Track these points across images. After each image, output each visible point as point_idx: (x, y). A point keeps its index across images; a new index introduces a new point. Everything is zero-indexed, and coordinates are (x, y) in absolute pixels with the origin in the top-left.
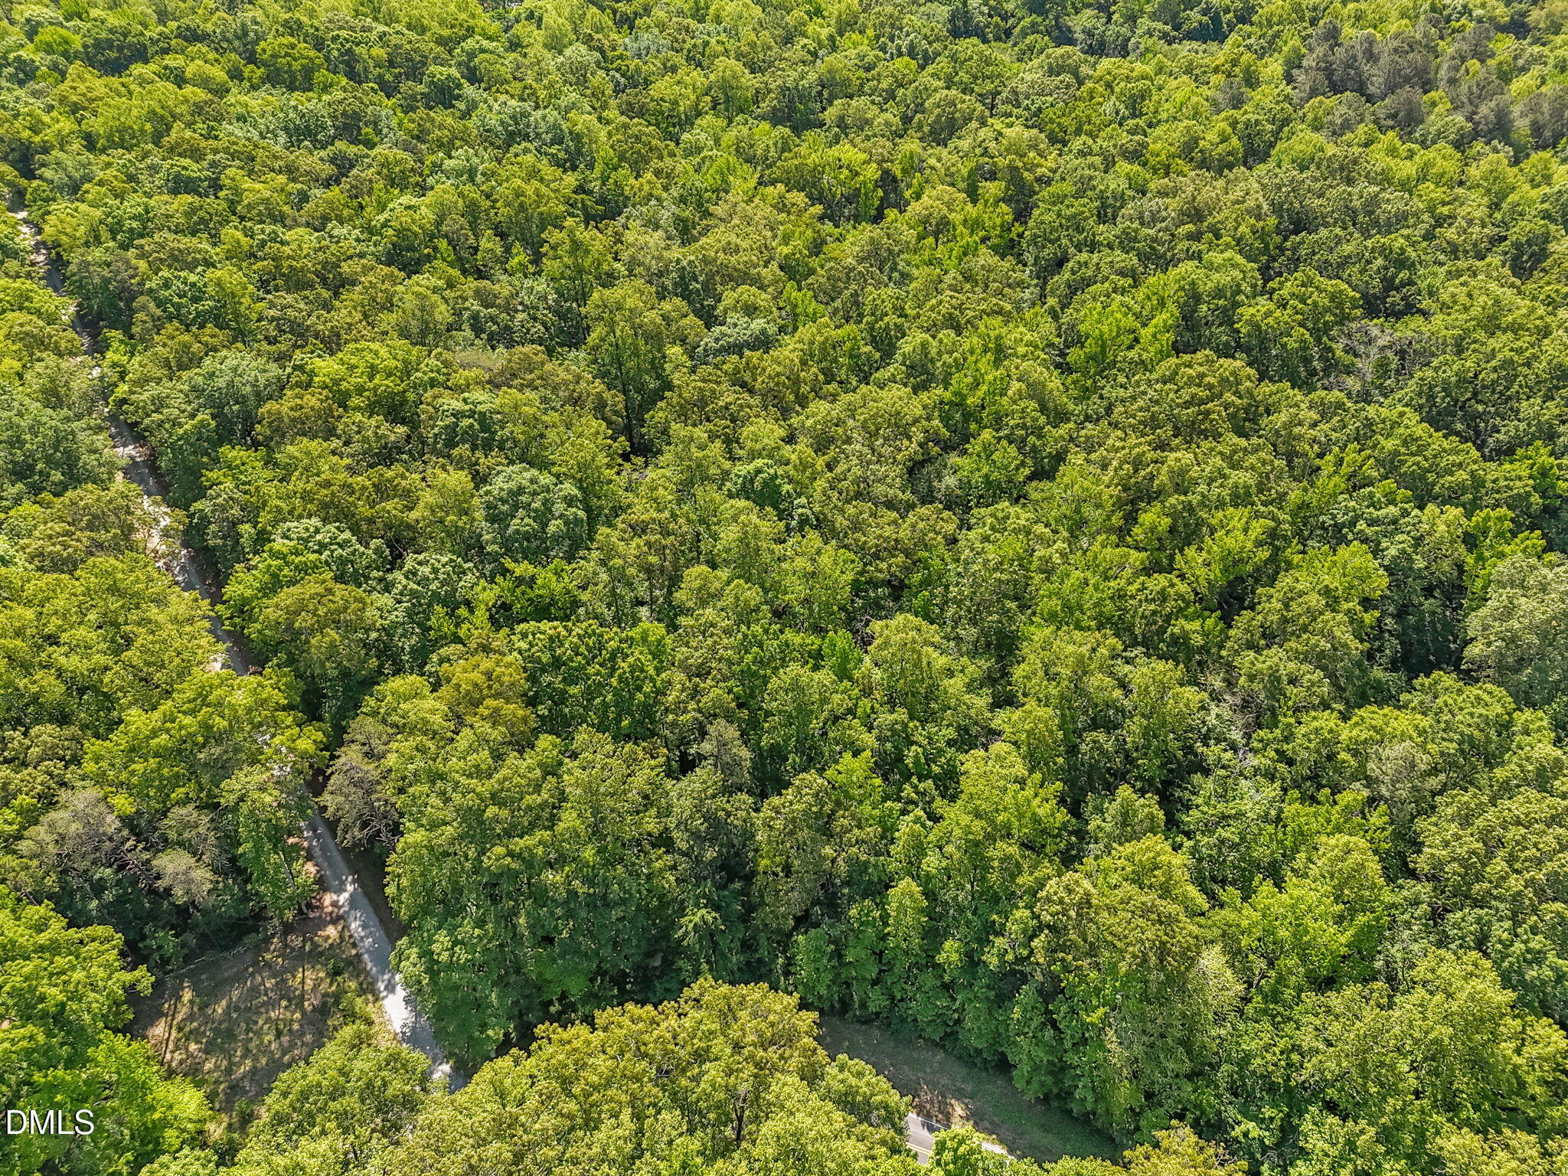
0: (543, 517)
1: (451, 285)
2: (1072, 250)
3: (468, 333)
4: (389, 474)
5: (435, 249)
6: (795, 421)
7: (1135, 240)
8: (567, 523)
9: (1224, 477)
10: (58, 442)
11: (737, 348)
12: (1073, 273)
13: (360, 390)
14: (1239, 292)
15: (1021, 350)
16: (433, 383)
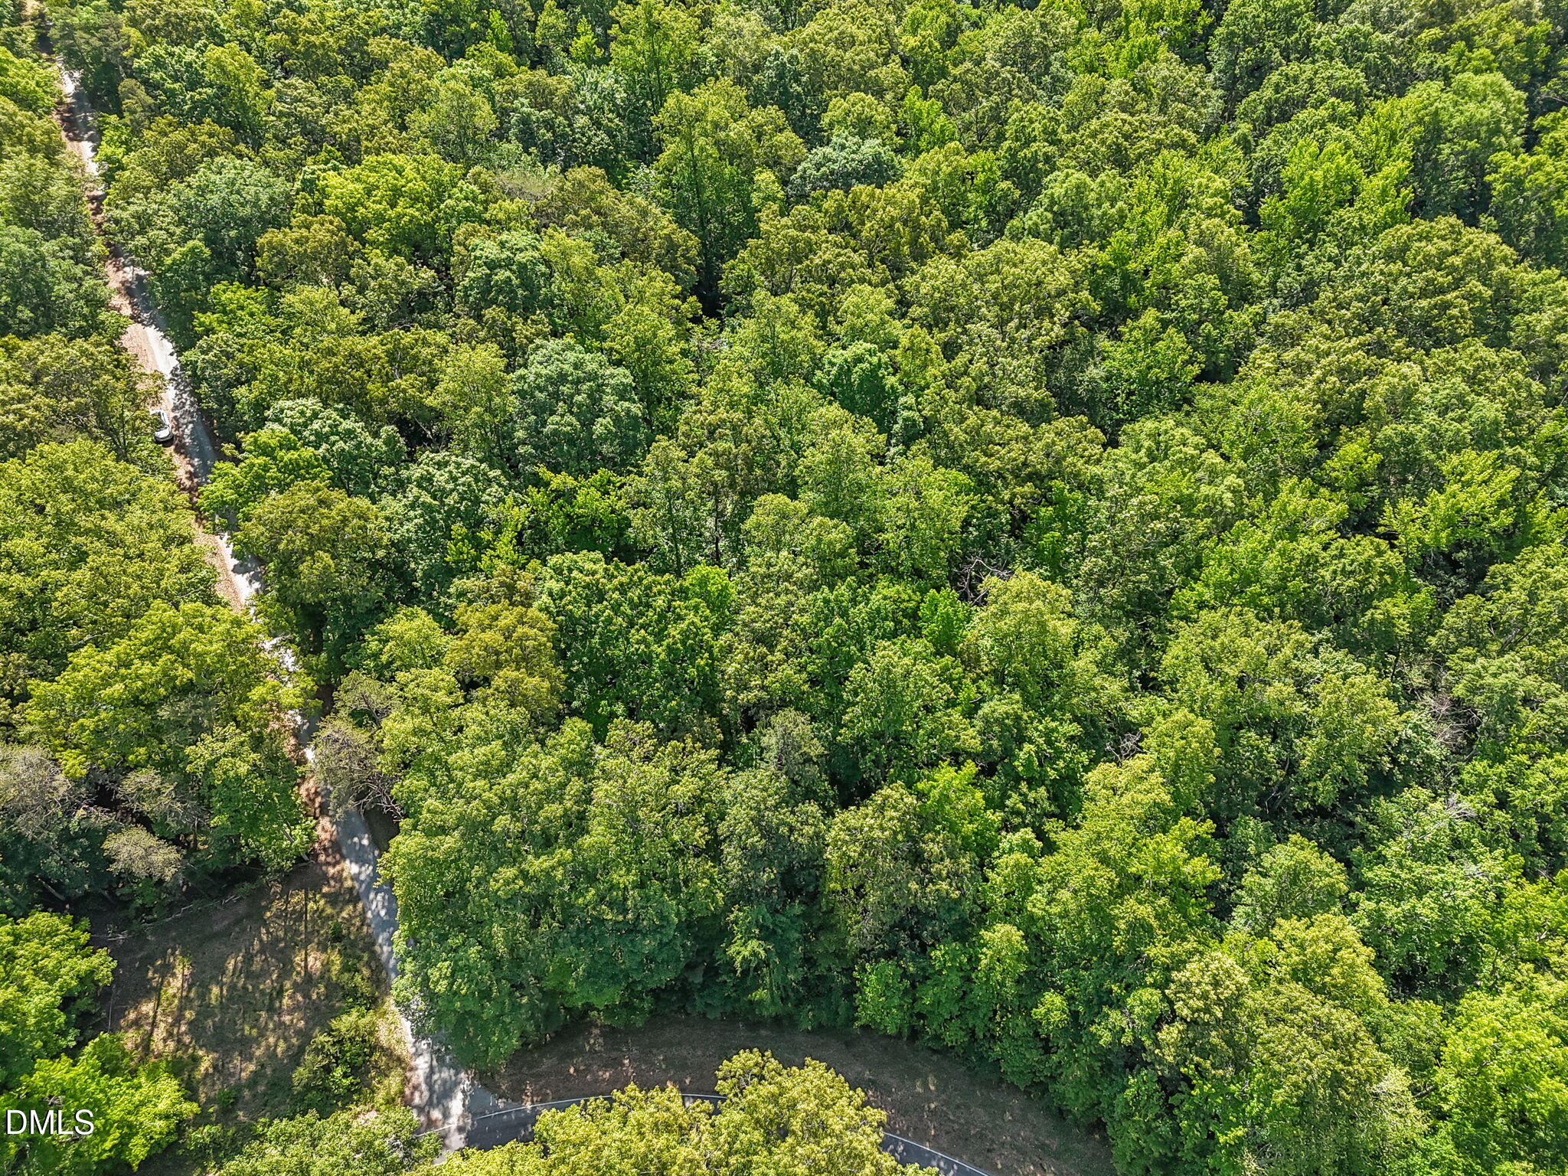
0: (589, 414)
1: (500, 72)
2: (1277, 56)
3: (513, 146)
4: (408, 339)
5: (486, 23)
6: (908, 282)
7: (1365, 48)
8: (617, 420)
9: (1463, 403)
10: (25, 272)
11: (843, 180)
12: (1278, 89)
13: (380, 219)
14: (1497, 131)
15: (1208, 202)
16: (468, 215)
